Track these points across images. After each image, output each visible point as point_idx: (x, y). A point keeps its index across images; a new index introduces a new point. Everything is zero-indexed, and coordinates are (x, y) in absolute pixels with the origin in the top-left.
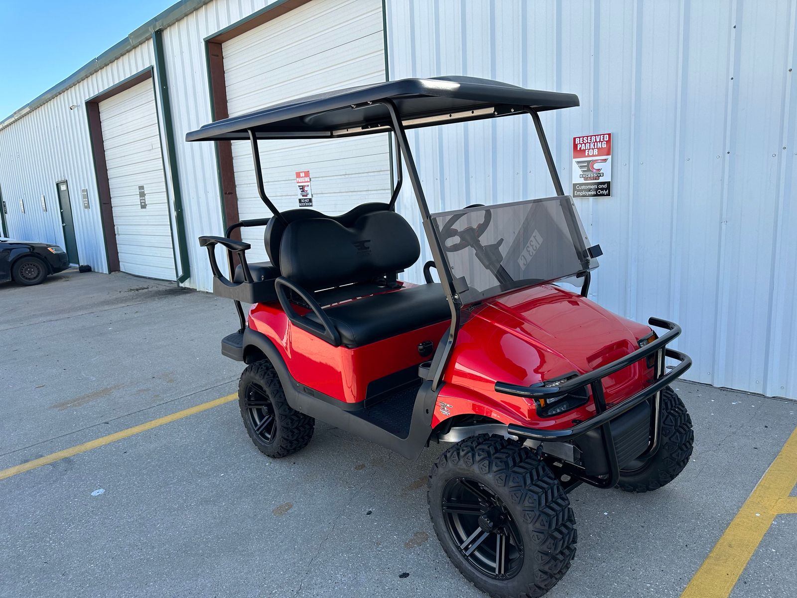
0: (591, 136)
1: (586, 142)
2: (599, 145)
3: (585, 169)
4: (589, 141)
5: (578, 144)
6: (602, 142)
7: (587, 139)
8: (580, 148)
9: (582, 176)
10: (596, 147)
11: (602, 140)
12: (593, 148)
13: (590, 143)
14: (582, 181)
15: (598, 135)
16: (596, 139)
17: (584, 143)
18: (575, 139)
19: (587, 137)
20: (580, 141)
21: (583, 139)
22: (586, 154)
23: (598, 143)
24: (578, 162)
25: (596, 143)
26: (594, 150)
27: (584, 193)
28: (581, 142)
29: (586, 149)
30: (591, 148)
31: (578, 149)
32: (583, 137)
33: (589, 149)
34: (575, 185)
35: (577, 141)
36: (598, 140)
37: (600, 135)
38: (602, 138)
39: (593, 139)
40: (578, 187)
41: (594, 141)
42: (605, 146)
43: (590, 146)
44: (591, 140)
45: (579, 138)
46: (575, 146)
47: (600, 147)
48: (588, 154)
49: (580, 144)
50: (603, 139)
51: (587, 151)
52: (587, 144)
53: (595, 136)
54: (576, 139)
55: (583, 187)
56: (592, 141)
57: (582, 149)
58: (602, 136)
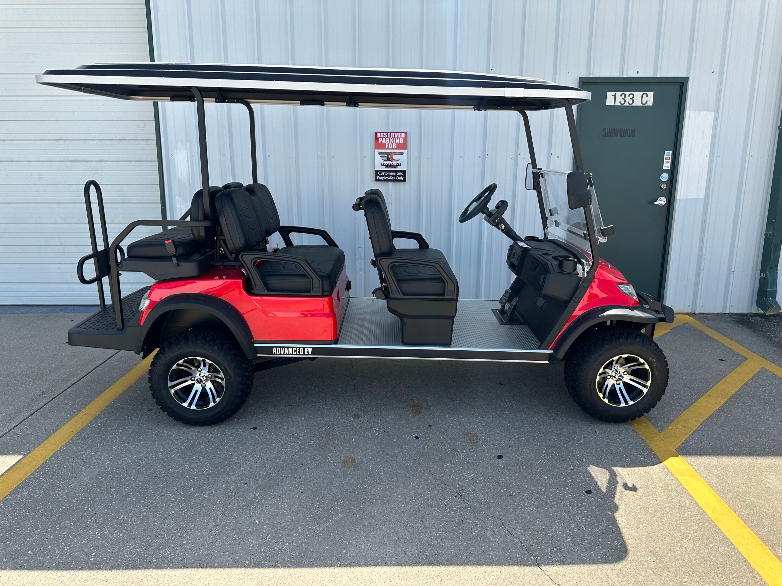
0: (391, 133)
1: (387, 137)
2: (397, 141)
3: (386, 159)
4: (389, 137)
5: (379, 138)
6: (399, 138)
7: (387, 135)
8: (381, 141)
9: (383, 165)
10: (394, 142)
11: (399, 137)
12: (392, 142)
13: (389, 138)
14: (383, 168)
15: (396, 133)
16: (394, 135)
17: (384, 137)
18: (376, 133)
19: (387, 133)
20: (381, 135)
21: (384, 134)
22: (387, 147)
23: (396, 139)
24: (380, 153)
25: (394, 139)
26: (393, 144)
27: (385, 178)
28: (382, 137)
29: (386, 143)
30: (390, 142)
31: (380, 142)
32: (384, 133)
33: (389, 143)
34: (377, 171)
35: (379, 135)
36: (396, 136)
37: (398, 133)
38: (399, 135)
39: (392, 135)
40: (380, 173)
41: (393, 137)
42: (402, 142)
43: (389, 140)
44: (390, 136)
45: (381, 133)
46: (377, 139)
47: (398, 142)
48: (388, 147)
49: (381, 137)
50: (401, 136)
51: (387, 144)
52: (387, 139)
53: (394, 133)
54: (378, 133)
55: (384, 173)
56: (392, 137)
57: (383, 142)
58: (399, 134)
